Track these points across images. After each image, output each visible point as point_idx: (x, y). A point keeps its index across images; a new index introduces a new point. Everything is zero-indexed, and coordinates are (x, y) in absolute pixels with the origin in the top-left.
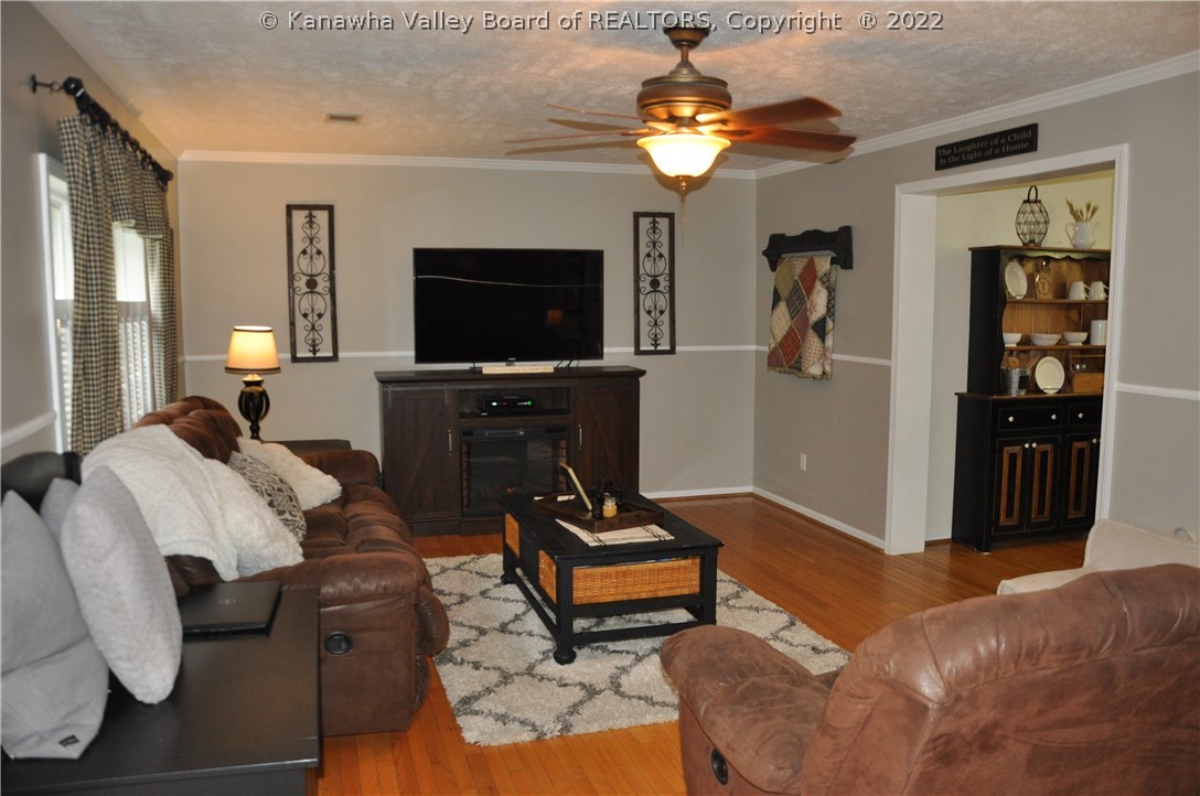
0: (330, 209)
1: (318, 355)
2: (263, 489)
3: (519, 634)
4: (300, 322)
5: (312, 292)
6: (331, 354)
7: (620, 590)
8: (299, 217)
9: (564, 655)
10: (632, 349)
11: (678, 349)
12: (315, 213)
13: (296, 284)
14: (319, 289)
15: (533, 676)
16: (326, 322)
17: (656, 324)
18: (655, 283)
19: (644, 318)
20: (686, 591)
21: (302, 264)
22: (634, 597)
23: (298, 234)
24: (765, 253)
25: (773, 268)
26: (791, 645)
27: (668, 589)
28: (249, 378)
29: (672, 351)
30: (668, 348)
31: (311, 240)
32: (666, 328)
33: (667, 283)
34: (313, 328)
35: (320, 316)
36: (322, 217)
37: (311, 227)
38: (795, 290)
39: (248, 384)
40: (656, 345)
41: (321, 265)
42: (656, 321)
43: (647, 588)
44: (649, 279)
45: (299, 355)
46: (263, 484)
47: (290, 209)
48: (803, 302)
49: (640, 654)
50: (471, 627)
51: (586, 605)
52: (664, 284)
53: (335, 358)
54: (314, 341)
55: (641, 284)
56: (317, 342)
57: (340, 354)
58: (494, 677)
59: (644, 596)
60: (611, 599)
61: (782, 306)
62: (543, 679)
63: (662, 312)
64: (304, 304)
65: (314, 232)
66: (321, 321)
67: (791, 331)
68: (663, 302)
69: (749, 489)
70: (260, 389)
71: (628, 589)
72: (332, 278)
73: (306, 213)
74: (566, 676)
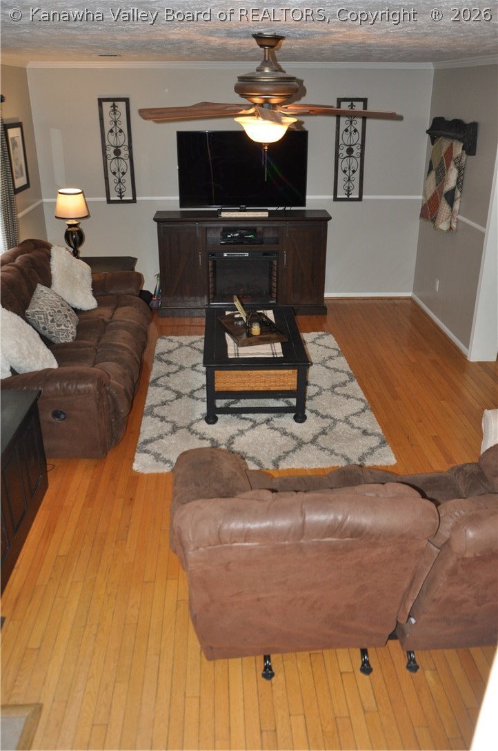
0: (127, 100)
1: (124, 198)
2: (48, 312)
3: (197, 399)
4: (111, 177)
5: (118, 158)
6: (131, 198)
7: (246, 385)
8: (107, 107)
9: (211, 418)
10: (332, 197)
11: (364, 197)
12: (117, 103)
13: (108, 153)
14: (122, 155)
15: (190, 431)
16: (128, 177)
17: (349, 180)
18: (350, 151)
19: (341, 175)
20: (288, 388)
21: (111, 139)
22: (256, 389)
23: (107, 119)
24: (428, 132)
25: (433, 144)
26: (353, 427)
27: (276, 386)
28: (70, 222)
29: (360, 199)
30: (357, 196)
31: (116, 122)
32: (356, 183)
33: (359, 151)
34: (120, 181)
35: (124, 173)
36: (121, 106)
37: (115, 114)
38: (441, 164)
39: (70, 226)
40: (348, 195)
41: (122, 139)
42: (349, 178)
43: (263, 384)
44: (346, 148)
45: (112, 199)
46: (47, 309)
47: (101, 101)
48: (444, 175)
49: (257, 422)
50: (174, 391)
51: (225, 391)
52: (356, 151)
53: (134, 201)
54: (120, 190)
55: (340, 151)
56: (123, 190)
57: (138, 198)
58: (168, 427)
59: (261, 389)
60: (241, 389)
61: (433, 173)
62: (193, 432)
63: (354, 172)
64: (113, 166)
65: (117, 117)
66: (124, 177)
67: (435, 195)
68: (355, 164)
69: (409, 294)
70: (77, 229)
71: (252, 385)
72: (130, 148)
73: (111, 104)
74: (207, 431)
